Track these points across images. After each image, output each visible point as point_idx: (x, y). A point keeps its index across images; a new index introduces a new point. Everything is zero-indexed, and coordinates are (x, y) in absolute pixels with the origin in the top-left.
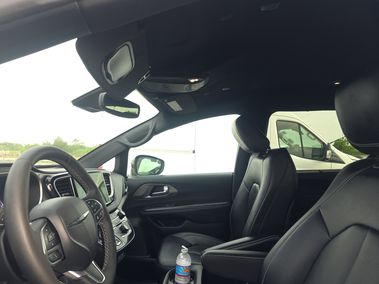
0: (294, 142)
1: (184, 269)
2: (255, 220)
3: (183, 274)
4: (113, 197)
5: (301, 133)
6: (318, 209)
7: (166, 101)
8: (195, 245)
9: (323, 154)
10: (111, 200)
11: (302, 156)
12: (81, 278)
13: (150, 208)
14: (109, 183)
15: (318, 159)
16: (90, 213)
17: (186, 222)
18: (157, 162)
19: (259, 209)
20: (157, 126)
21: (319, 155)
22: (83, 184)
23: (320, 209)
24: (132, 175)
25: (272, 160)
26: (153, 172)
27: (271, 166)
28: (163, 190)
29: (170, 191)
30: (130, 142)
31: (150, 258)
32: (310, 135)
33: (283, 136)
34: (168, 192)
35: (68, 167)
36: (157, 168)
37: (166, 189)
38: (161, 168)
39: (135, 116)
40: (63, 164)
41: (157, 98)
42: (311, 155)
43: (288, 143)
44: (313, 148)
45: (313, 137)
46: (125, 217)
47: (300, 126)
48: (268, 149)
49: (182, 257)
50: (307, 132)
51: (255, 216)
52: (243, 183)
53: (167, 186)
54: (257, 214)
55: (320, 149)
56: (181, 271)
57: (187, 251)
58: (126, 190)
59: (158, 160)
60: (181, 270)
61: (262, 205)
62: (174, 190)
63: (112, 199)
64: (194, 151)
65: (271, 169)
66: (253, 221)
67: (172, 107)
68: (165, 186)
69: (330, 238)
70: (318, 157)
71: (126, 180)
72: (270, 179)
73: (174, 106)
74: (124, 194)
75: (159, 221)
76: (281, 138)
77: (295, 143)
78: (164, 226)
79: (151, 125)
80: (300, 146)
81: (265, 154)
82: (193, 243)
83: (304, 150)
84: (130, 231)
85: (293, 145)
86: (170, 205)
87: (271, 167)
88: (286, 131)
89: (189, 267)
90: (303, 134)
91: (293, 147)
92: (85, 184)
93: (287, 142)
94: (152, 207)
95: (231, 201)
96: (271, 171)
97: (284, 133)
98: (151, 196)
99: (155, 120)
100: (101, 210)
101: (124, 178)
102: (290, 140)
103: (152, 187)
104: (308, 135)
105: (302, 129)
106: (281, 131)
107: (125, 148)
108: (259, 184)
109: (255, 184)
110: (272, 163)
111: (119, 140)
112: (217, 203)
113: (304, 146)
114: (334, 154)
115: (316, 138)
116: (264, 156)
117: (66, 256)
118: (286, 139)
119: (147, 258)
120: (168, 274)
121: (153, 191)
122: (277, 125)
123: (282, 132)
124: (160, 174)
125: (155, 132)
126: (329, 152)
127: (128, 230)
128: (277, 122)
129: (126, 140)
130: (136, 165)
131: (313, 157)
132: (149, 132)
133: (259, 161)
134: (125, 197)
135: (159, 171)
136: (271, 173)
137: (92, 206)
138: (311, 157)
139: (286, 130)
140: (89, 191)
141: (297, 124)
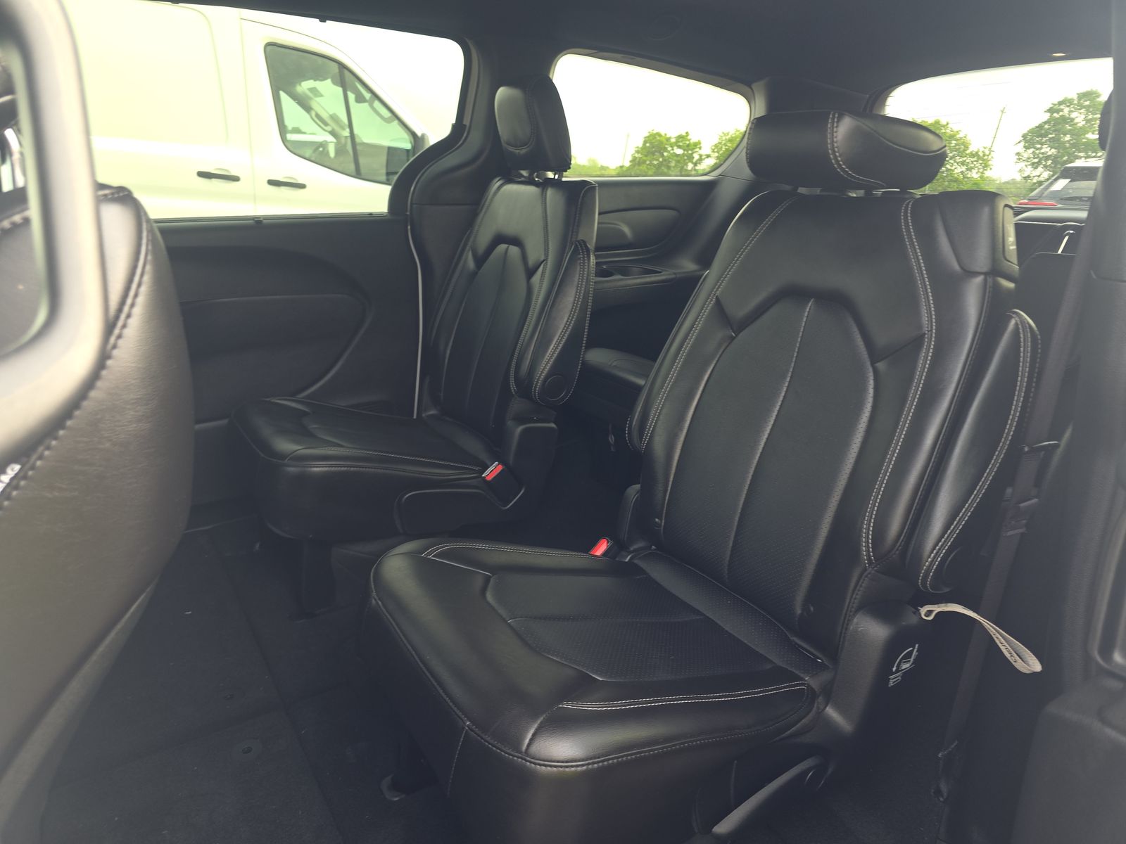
11: (355, 172)
32: (377, 105)
43: (328, 129)
44: (389, 148)
45: (387, 114)
47: (345, 70)
76: (309, 110)
97: (316, 92)
106: (305, 85)
115: (393, 115)
123: (308, 89)
141: (335, 66)
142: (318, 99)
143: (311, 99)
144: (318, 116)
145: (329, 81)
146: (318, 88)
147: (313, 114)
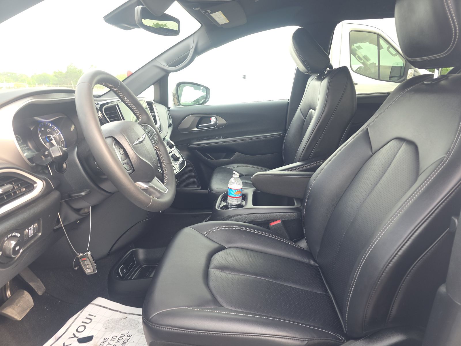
0: (371, 60)
1: (236, 191)
2: (307, 146)
3: (235, 195)
4: (160, 127)
5: (379, 47)
6: (366, 128)
7: (209, 12)
8: (246, 175)
9: (404, 74)
10: (158, 129)
11: (377, 77)
12: (148, 188)
13: (197, 141)
14: (154, 112)
15: (397, 80)
16: (147, 135)
17: (237, 154)
18: (201, 90)
19: (312, 135)
20: (200, 45)
21: (399, 75)
22: (135, 109)
23: (368, 128)
24: (174, 105)
25: (330, 81)
26: (197, 102)
27: (329, 88)
28: (210, 122)
29: (218, 123)
30: (169, 66)
31: (200, 190)
32: (391, 49)
33: (358, 53)
34: (216, 124)
35: (118, 92)
36: (202, 97)
37: (213, 120)
38: (206, 98)
39: (175, 33)
40: (114, 89)
41: (199, 9)
42: (389, 77)
43: (362, 61)
44: (392, 66)
45: (394, 52)
46: (174, 147)
47: (380, 37)
48: (328, 69)
49: (233, 181)
50: (388, 46)
51: (308, 142)
52: (299, 110)
53: (215, 117)
54: (310, 140)
55: (401, 67)
56: (233, 194)
57: (239, 176)
58: (171, 122)
59: (202, 88)
60: (233, 192)
61: (315, 130)
62: (222, 121)
63: (160, 129)
64: (245, 76)
65: (328, 91)
66: (305, 147)
67: (217, 19)
68: (212, 117)
69: (372, 154)
70: (396, 78)
71: (169, 111)
72: (326, 103)
73: (219, 18)
74: (170, 126)
75: (208, 154)
76: (355, 55)
77: (371, 62)
78: (213, 158)
79: (192, 43)
80: (377, 65)
81: (324, 75)
82: (244, 174)
83: (381, 70)
84: (181, 160)
85: (369, 63)
86: (219, 137)
87: (328, 90)
88: (362, 45)
89: (241, 190)
90: (383, 48)
91: (369, 67)
92: (136, 110)
93: (361, 59)
94: (200, 140)
95: (285, 131)
96: (328, 94)
97: (359, 48)
98: (197, 128)
99: (196, 36)
100: (155, 134)
101: (167, 108)
102: (366, 58)
103: (198, 119)
104: (388, 49)
105: (382, 41)
106: (356, 45)
107: (163, 73)
108: (314, 109)
109: (311, 110)
110: (329, 84)
111: (155, 63)
112: (270, 133)
113: (381, 64)
114: (417, 73)
115: (398, 54)
116: (323, 77)
117: (135, 169)
118: (361, 56)
119: (199, 190)
120: (221, 197)
121: (200, 122)
122: (351, 37)
123: (356, 47)
124: (206, 104)
125: (197, 52)
126: (411, 72)
127: (179, 158)
128: (351, 32)
129: (164, 64)
130: (178, 94)
131: (391, 79)
132: (190, 53)
133: (317, 83)
134: (171, 129)
135: (205, 101)
136: (327, 96)
137: (147, 130)
138: (388, 79)
139: (362, 43)
140: (140, 116)
141: (376, 35)
142: (359, 50)
143: (357, 50)
144: (359, 57)
145: (368, 42)
146: (361, 46)
147: (357, 56)
